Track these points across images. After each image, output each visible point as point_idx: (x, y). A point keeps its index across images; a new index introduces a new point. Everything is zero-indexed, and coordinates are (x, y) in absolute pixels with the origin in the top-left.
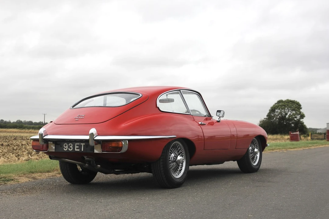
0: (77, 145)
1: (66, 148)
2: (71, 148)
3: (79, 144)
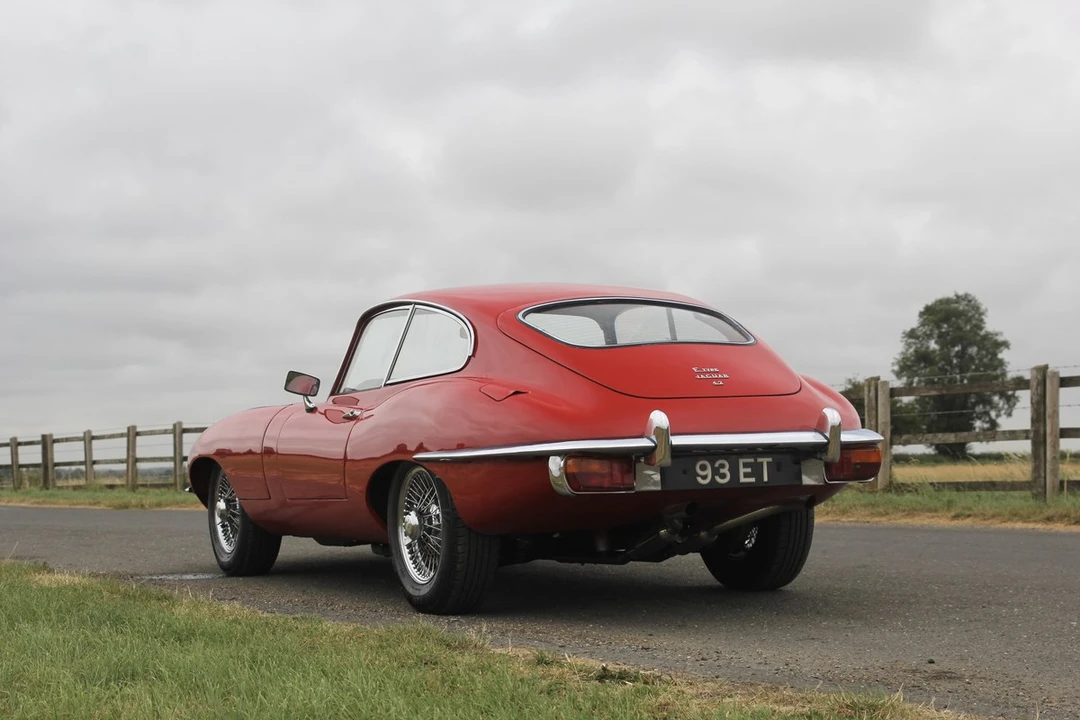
0: (746, 465)
1: (704, 476)
2: (723, 476)
3: (752, 460)
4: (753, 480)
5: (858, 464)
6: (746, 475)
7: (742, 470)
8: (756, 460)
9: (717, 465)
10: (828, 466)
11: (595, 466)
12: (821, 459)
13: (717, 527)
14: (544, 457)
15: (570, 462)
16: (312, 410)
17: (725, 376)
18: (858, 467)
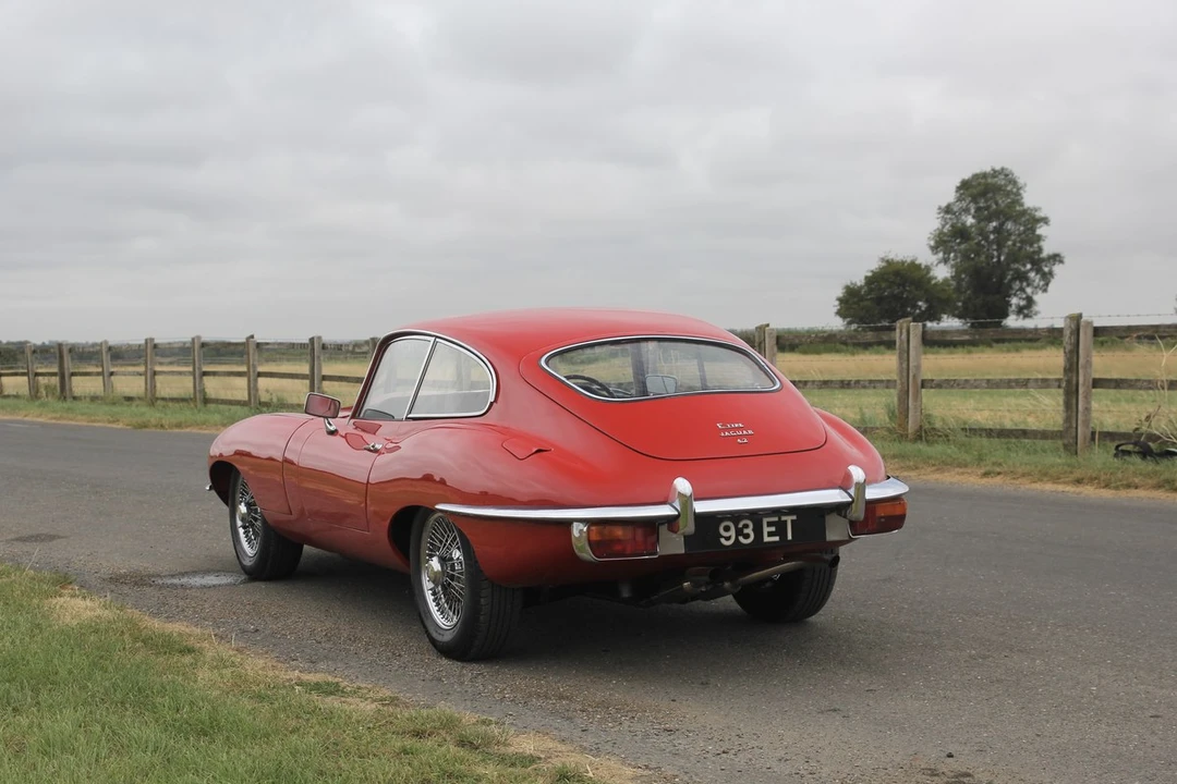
0: (769, 524)
1: (728, 537)
2: (747, 536)
4: (777, 539)
5: (882, 517)
6: (770, 534)
7: (766, 530)
8: (780, 518)
9: (740, 526)
10: (853, 524)
11: (619, 532)
12: (845, 517)
13: (741, 579)
14: (568, 523)
15: (593, 528)
16: (332, 433)
17: (750, 432)
18: (883, 520)
